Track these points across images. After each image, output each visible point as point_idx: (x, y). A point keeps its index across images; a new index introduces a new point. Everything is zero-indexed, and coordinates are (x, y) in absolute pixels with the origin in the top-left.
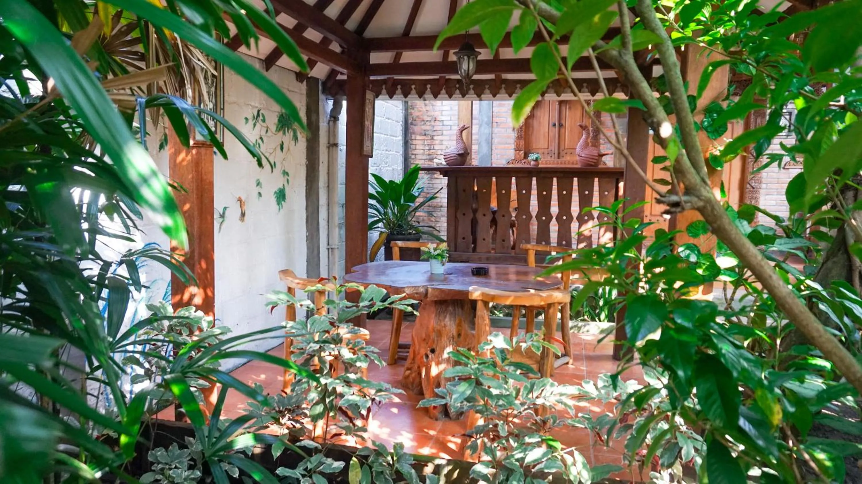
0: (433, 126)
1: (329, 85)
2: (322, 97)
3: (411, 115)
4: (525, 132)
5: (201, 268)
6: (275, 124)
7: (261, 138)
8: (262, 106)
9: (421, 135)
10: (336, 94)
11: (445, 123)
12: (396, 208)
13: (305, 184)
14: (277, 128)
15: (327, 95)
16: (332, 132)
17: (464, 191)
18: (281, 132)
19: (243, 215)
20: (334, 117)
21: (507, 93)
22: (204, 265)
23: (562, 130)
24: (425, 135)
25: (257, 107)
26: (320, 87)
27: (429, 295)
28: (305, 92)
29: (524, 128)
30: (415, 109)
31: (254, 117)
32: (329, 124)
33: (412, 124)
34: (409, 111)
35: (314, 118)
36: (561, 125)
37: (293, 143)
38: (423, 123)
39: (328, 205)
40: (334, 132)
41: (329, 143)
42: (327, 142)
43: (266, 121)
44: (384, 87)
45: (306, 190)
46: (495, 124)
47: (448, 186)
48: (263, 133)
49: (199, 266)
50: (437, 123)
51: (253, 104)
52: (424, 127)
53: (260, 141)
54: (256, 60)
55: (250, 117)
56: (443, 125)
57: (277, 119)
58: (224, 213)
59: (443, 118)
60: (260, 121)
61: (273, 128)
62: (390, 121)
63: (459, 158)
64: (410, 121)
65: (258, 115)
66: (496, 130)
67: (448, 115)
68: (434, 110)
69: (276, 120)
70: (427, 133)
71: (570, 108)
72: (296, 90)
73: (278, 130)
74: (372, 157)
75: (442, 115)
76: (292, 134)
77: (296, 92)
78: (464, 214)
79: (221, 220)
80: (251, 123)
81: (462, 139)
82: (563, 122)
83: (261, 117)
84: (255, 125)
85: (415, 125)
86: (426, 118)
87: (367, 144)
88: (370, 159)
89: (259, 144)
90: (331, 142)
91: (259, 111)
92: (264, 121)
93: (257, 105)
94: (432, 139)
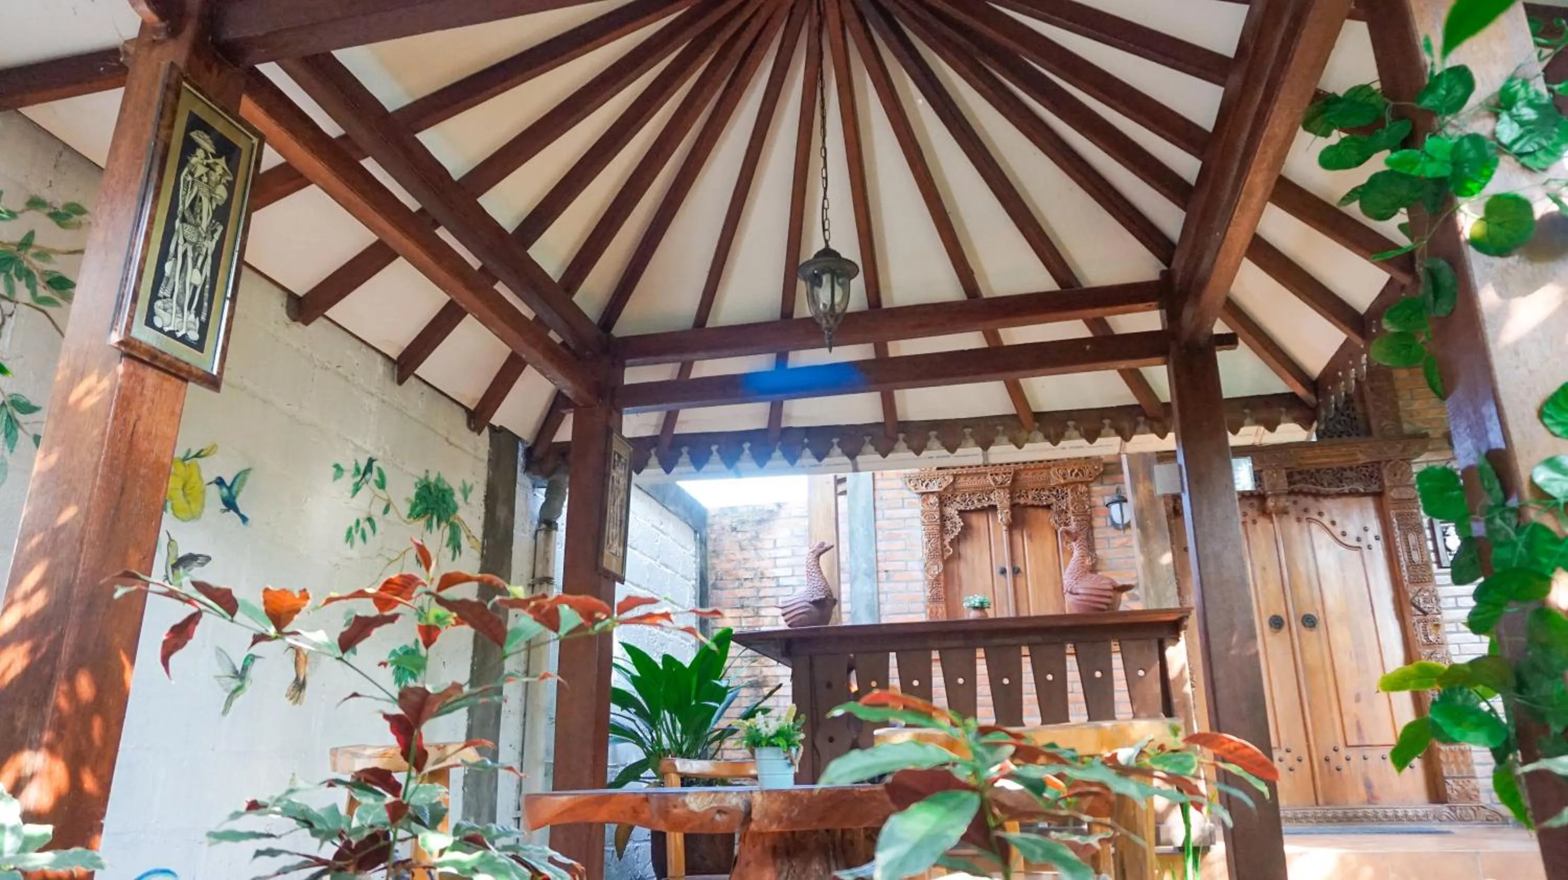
0: (758, 590)
1: (538, 452)
2: (523, 479)
3: (714, 568)
4: (946, 587)
5: (72, 694)
6: (408, 500)
7: (370, 520)
8: (381, 454)
9: (733, 608)
10: (553, 471)
11: (782, 581)
12: (679, 725)
13: (469, 653)
14: (413, 509)
15: (534, 474)
16: (540, 555)
17: (829, 685)
18: (422, 523)
19: (300, 685)
20: (548, 523)
21: (910, 448)
22: (85, 686)
23: (1021, 581)
24: (742, 607)
25: (367, 452)
26: (521, 460)
27: (755, 815)
28: (485, 457)
29: (942, 577)
30: (723, 558)
31: (358, 470)
32: (535, 537)
33: (715, 587)
34: (709, 562)
35: (501, 513)
36: (1016, 571)
37: (448, 552)
38: (737, 584)
39: (525, 715)
40: (546, 553)
41: (533, 577)
42: (530, 575)
43: (387, 488)
44: (653, 451)
45: (473, 665)
46: (883, 575)
47: (793, 677)
48: (377, 512)
49: (64, 687)
50: (766, 582)
51: (359, 442)
52: (740, 593)
53: (366, 526)
54: (379, 358)
55: (348, 466)
56: (778, 586)
57: (415, 491)
58: (245, 669)
59: (778, 572)
60: (372, 483)
61: (405, 509)
62: (669, 571)
63: (814, 609)
64: (710, 582)
65: (369, 468)
66: (885, 587)
67: (788, 566)
68: (760, 559)
69: (412, 493)
70: (746, 603)
71: (1030, 537)
72: (468, 449)
73: (415, 514)
74: (622, 581)
75: (775, 567)
76: (447, 532)
77: (465, 451)
78: (831, 740)
79: (235, 683)
80: (348, 481)
81: (820, 572)
82: (1020, 565)
83: (375, 475)
84: (357, 488)
85: (721, 589)
86: (744, 574)
87: (612, 548)
88: (617, 584)
89: (363, 531)
90: (539, 575)
91: (371, 461)
92: (382, 485)
93: (367, 447)
94: (757, 615)
